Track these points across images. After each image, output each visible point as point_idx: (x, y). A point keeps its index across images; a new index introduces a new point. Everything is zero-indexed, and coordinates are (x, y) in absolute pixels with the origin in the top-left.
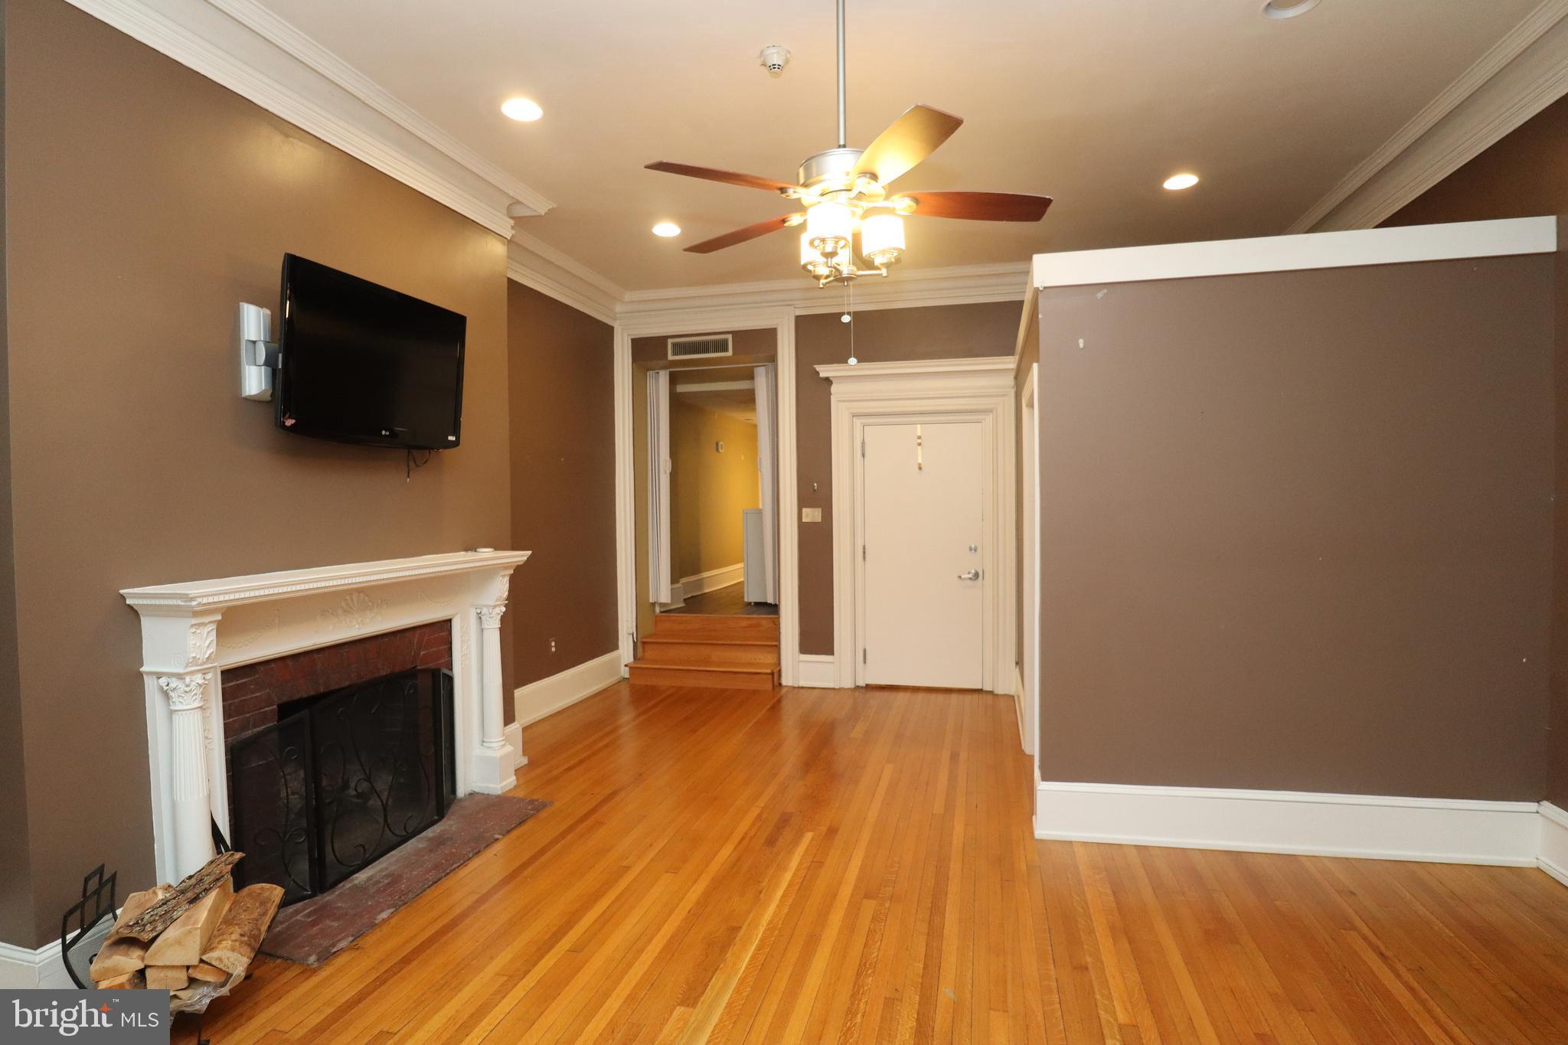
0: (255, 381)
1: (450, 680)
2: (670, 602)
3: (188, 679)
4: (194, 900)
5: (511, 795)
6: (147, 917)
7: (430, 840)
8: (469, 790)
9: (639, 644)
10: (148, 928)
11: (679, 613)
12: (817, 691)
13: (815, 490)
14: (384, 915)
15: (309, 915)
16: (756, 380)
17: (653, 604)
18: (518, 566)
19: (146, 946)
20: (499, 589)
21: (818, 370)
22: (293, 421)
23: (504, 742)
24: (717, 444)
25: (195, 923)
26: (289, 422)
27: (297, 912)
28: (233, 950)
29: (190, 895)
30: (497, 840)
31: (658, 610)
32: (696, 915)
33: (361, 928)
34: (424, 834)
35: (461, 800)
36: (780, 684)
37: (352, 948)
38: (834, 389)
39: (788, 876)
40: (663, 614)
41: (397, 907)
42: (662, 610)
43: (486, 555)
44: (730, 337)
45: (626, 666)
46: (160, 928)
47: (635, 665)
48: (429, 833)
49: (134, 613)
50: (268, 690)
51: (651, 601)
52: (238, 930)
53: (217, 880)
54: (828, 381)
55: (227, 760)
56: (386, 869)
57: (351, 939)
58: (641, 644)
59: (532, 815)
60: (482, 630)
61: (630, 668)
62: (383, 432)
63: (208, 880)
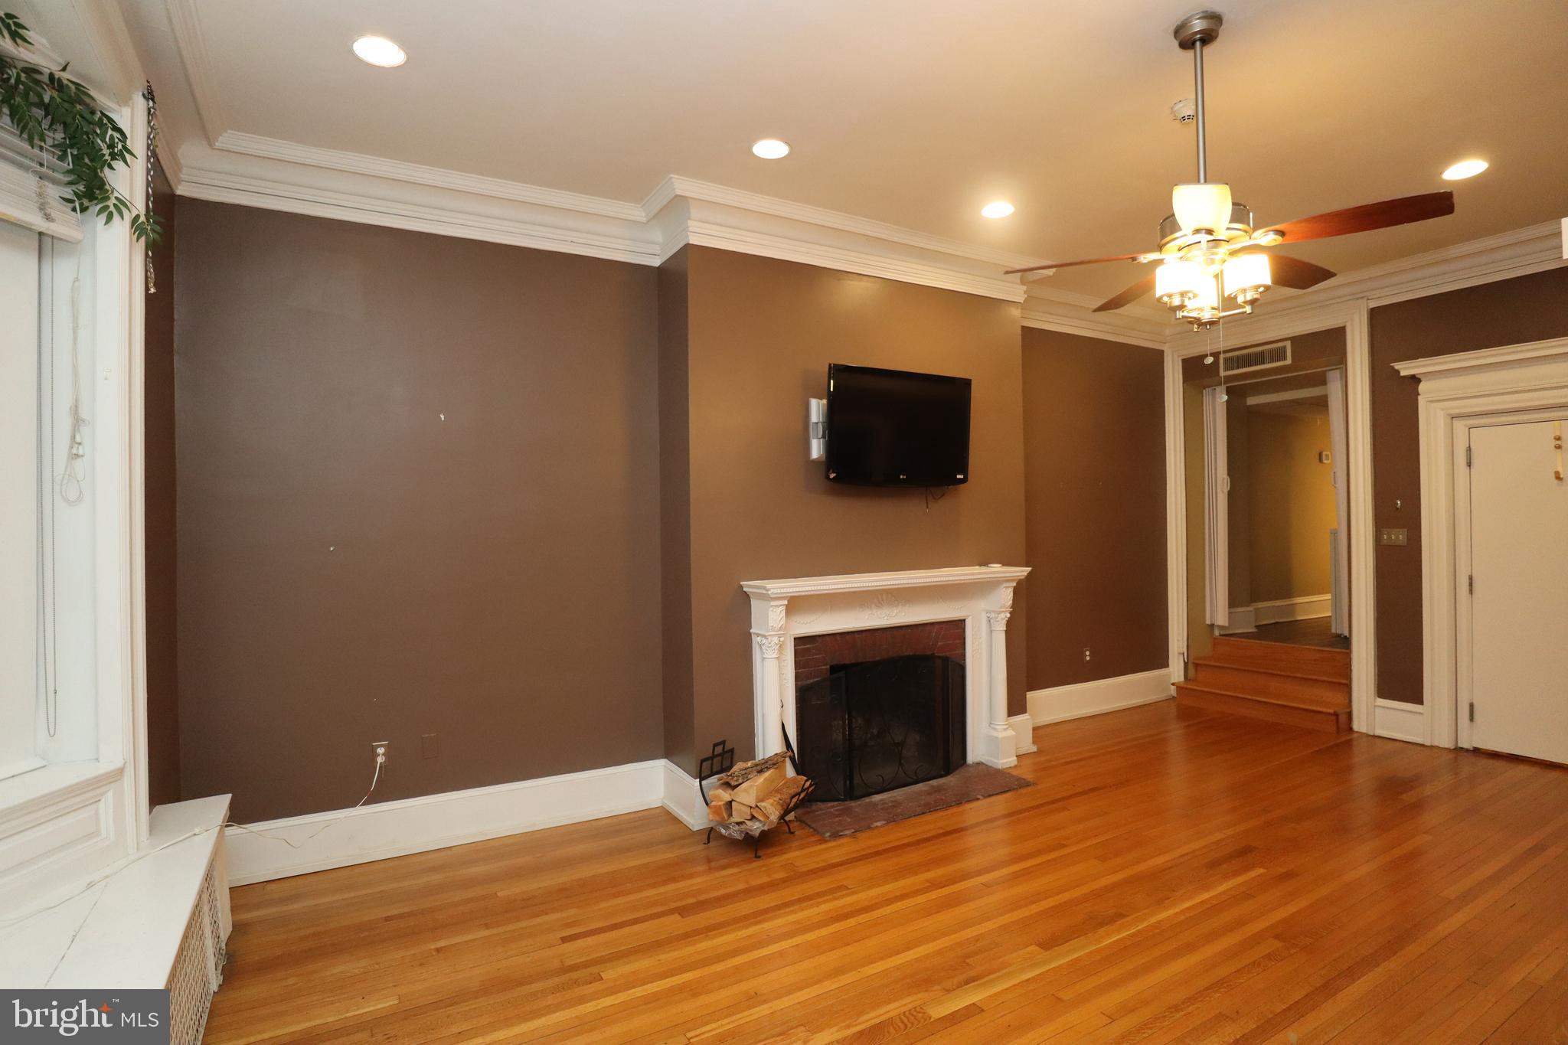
0: (817, 449)
1: (962, 669)
2: (1227, 625)
3: (770, 638)
4: (760, 772)
5: (1010, 771)
6: (736, 773)
7: (933, 787)
8: (977, 760)
9: (1191, 667)
10: (735, 779)
11: (1244, 637)
12: (1398, 744)
13: (1398, 509)
14: (879, 824)
15: (837, 810)
16: (1328, 385)
17: (1212, 626)
18: (1020, 580)
19: (734, 787)
20: (1005, 597)
21: (1396, 368)
22: (834, 475)
23: (1007, 726)
24: (1320, 455)
25: (756, 782)
26: (832, 476)
27: (833, 807)
28: (772, 805)
29: (759, 768)
30: (978, 799)
31: (1217, 633)
32: (1097, 895)
33: (862, 826)
34: (930, 782)
35: (969, 766)
36: (1351, 729)
37: (853, 836)
38: (1422, 387)
39: (1206, 896)
40: (1224, 637)
41: (889, 821)
42: (1222, 633)
43: (996, 570)
44: (1288, 344)
45: (1173, 684)
46: (741, 781)
47: (1185, 686)
48: (934, 782)
49: (747, 596)
50: (824, 655)
51: (1208, 622)
52: (779, 796)
53: (774, 764)
54: (1415, 380)
55: (796, 696)
56: (895, 797)
57: (853, 831)
58: (1193, 665)
59: (1014, 789)
60: (991, 631)
61: (1177, 687)
62: (901, 477)
63: (770, 762)
